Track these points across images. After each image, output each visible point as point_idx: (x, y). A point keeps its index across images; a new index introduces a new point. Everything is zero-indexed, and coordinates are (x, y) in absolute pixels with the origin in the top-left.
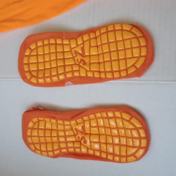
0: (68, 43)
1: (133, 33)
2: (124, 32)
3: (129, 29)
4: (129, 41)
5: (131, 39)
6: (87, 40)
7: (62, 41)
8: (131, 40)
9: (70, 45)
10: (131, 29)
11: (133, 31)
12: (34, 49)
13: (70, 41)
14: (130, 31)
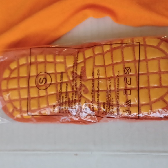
0: (62, 60)
1: (162, 50)
2: (148, 49)
3: (155, 44)
4: (155, 62)
5: (159, 59)
6: (90, 57)
7: (55, 58)
8: (159, 61)
9: (64, 63)
10: (159, 44)
11: (161, 47)
12: (15, 69)
13: (65, 58)
14: (157, 47)
